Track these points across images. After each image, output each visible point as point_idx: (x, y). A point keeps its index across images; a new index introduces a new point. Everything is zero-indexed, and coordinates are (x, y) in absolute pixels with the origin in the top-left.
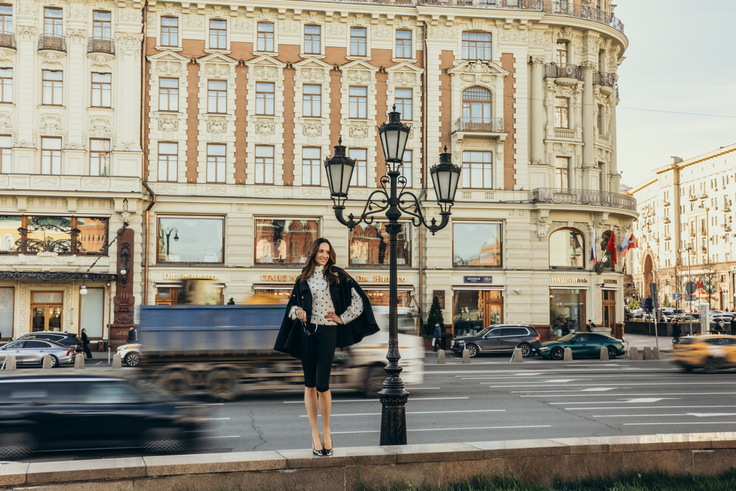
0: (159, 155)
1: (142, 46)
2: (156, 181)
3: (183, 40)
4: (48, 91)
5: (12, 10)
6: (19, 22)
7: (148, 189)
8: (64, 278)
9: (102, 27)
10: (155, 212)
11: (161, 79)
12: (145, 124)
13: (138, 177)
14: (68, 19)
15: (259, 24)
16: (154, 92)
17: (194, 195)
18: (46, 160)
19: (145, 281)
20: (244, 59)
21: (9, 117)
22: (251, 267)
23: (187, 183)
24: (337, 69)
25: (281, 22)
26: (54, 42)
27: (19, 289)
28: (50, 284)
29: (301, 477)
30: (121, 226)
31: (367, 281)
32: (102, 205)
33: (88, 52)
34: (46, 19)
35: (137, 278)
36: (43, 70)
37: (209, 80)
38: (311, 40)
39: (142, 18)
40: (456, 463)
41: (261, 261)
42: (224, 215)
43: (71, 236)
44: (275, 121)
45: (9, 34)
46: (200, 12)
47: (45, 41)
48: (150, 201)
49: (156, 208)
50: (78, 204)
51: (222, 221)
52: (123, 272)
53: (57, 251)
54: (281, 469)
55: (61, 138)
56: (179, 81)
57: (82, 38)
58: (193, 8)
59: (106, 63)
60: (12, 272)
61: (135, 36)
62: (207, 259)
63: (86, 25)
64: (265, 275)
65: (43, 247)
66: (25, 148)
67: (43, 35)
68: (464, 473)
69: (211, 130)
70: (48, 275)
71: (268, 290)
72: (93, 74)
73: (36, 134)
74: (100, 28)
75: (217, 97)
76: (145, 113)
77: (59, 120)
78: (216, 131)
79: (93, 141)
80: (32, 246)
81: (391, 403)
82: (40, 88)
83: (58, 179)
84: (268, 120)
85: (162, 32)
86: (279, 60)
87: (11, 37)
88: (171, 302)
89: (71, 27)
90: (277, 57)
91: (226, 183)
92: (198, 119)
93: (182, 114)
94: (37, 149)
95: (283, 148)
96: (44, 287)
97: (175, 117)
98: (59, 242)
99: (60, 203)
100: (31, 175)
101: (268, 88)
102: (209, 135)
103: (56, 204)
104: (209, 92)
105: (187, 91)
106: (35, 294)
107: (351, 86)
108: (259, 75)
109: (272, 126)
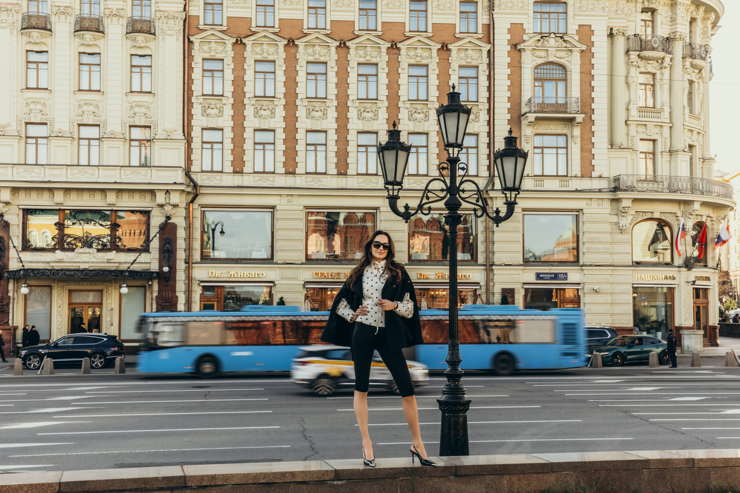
0: (203, 142)
1: (184, 25)
2: (200, 171)
3: (228, 18)
4: (85, 76)
6: (54, 2)
7: (192, 180)
8: (104, 276)
9: (141, 5)
10: (199, 205)
11: (204, 61)
12: (188, 110)
13: (181, 167)
16: (197, 74)
17: (240, 185)
18: (84, 150)
19: (189, 279)
20: (294, 37)
21: (44, 104)
22: (302, 264)
23: (233, 173)
24: (394, 47)
26: (91, 22)
27: (56, 288)
28: (88, 283)
29: (351, 489)
30: (162, 220)
31: (428, 279)
32: (143, 197)
33: (127, 33)
35: (181, 276)
36: (80, 53)
37: (256, 61)
38: (366, 15)
40: (522, 476)
41: (313, 257)
42: (273, 207)
43: (111, 231)
44: (328, 104)
45: (44, 15)
47: (81, 22)
48: (193, 193)
49: (201, 200)
50: (117, 197)
51: (270, 213)
52: (166, 269)
53: (96, 247)
54: (330, 480)
55: (99, 125)
56: (223, 63)
57: (121, 18)
59: (146, 45)
60: (49, 270)
61: (176, 15)
62: (255, 255)
63: (125, 4)
64: (317, 272)
65: (81, 243)
66: (62, 137)
67: (79, 16)
68: (530, 488)
69: (258, 116)
70: (86, 273)
71: (320, 288)
72: (133, 56)
73: (72, 122)
74: (140, 7)
75: (265, 79)
76: (188, 97)
77: (97, 106)
78: (263, 117)
79: (133, 129)
80: (70, 242)
81: (451, 410)
82: (77, 72)
83: (97, 170)
84: (320, 103)
85: (205, 9)
86: (331, 38)
87: (46, 18)
88: (217, 301)
89: (109, 6)
90: (329, 34)
91: (276, 172)
92: (245, 103)
93: (227, 98)
94: (73, 138)
95: (336, 133)
96: (83, 285)
97: (219, 102)
98: (98, 238)
99: (98, 196)
100: (68, 165)
101: (320, 69)
102: (257, 120)
103: (94, 197)
104: (256, 74)
105: (233, 73)
106: (74, 293)
107: (410, 65)
108: (310, 54)
109: (324, 109)
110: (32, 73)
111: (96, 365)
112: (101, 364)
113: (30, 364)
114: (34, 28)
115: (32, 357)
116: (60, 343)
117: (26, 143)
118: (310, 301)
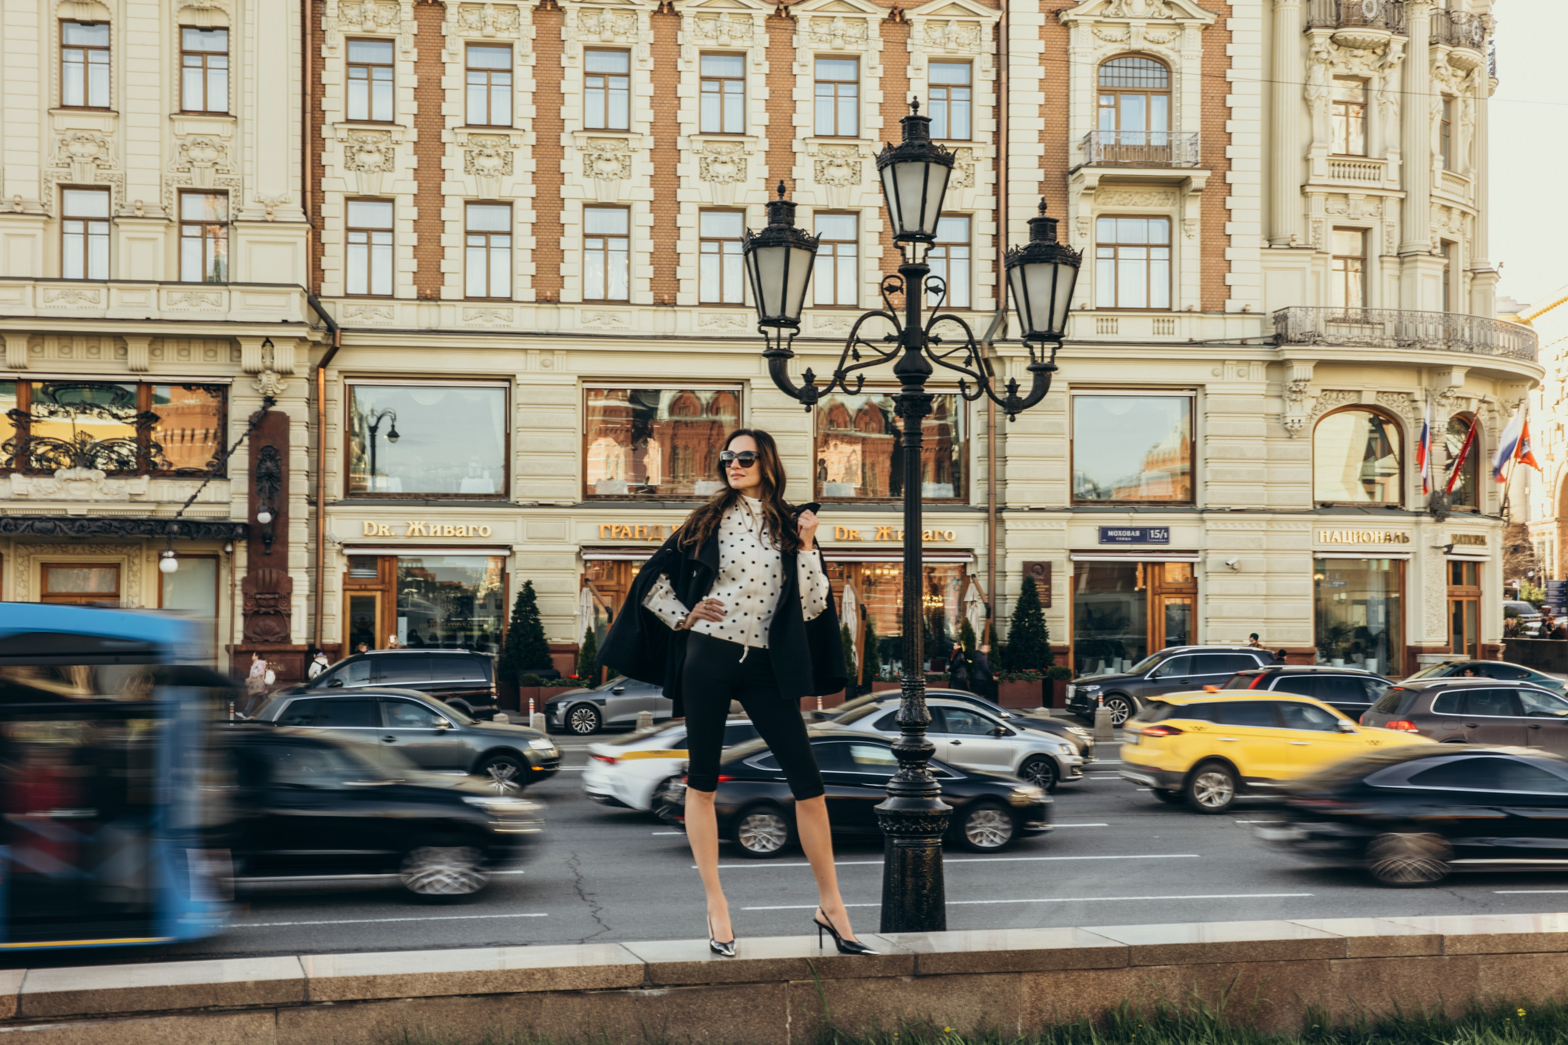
0: (348, 230)
2: (342, 294)
4: (74, 74)
7: (323, 315)
8: (122, 532)
10: (340, 372)
11: (351, 43)
12: (313, 154)
13: (297, 286)
16: (333, 73)
17: (434, 327)
18: (74, 245)
19: (318, 539)
22: (575, 506)
23: (418, 299)
24: (784, 15)
27: (12, 559)
28: (87, 548)
29: (681, 1006)
30: (257, 405)
31: (858, 540)
32: (211, 354)
35: (298, 533)
36: (62, 21)
37: (468, 44)
40: (1062, 976)
41: (599, 491)
42: (509, 379)
43: (137, 430)
44: (632, 144)
48: (327, 345)
49: (345, 361)
50: (152, 352)
51: (502, 392)
52: (265, 517)
53: (105, 467)
54: (633, 988)
55: (108, 188)
56: (393, 48)
59: (216, 3)
64: (608, 525)
65: (70, 456)
66: (22, 213)
68: (1080, 1001)
69: (474, 169)
70: (82, 526)
71: (614, 561)
72: (184, 30)
73: (46, 180)
75: (489, 85)
76: (312, 126)
77: (103, 144)
78: (486, 172)
79: (186, 197)
80: (43, 454)
81: (907, 831)
82: (55, 66)
83: (104, 291)
84: (614, 142)
88: (381, 590)
91: (514, 299)
92: (443, 140)
93: (402, 129)
94: (49, 217)
95: (651, 211)
96: (74, 554)
97: (385, 138)
98: (109, 446)
99: (108, 351)
100: (37, 280)
101: (614, 63)
102: (470, 179)
103: (99, 352)
104: (470, 73)
105: (415, 72)
106: (53, 570)
107: (819, 57)
108: (592, 29)
109: (624, 156)
118: (591, 591)
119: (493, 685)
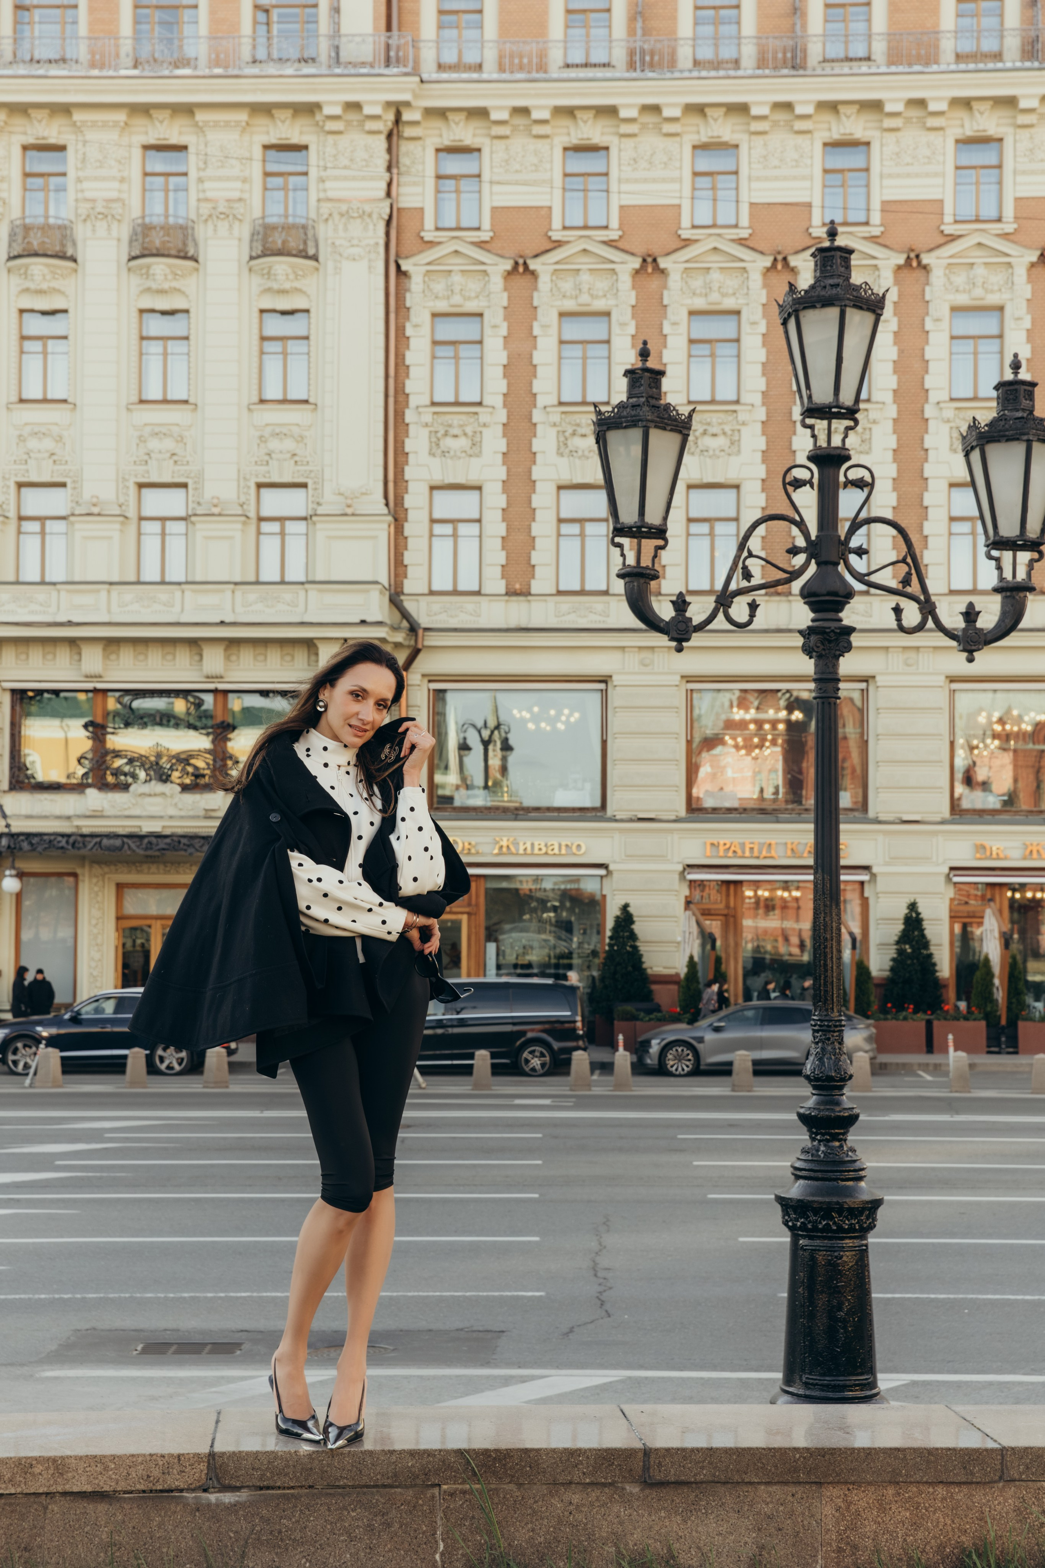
0: (433, 521)
1: (387, 234)
2: (426, 591)
3: (494, 209)
4: (154, 366)
5: (64, 161)
6: (82, 191)
7: (405, 615)
8: (191, 850)
9: (285, 188)
10: (424, 676)
11: (437, 319)
12: (396, 441)
13: (376, 583)
14: (202, 174)
15: (698, 152)
16: (418, 353)
17: (524, 625)
18: (151, 545)
20: (656, 250)
21: (59, 439)
22: (677, 820)
23: (507, 594)
24: (915, 264)
25: (758, 141)
26: (168, 235)
27: (87, 879)
28: (162, 867)
29: (267, 1521)
31: (1006, 858)
32: (288, 658)
33: (252, 258)
34: (149, 179)
36: (142, 311)
37: (562, 315)
38: (842, 186)
39: (387, 157)
40: (891, 1491)
41: (709, 803)
42: (605, 680)
43: (213, 742)
44: (741, 417)
45: (60, 222)
46: (538, 130)
47: (145, 235)
48: (409, 647)
49: (426, 664)
50: (227, 658)
51: (599, 695)
53: (178, 781)
54: (189, 1490)
55: (185, 486)
56: (482, 323)
57: (237, 223)
58: (520, 121)
59: (297, 284)
60: (63, 835)
61: (367, 208)
62: (563, 799)
63: (247, 186)
64: (715, 842)
65: (145, 770)
66: (99, 515)
67: (140, 221)
68: (920, 1535)
69: (567, 451)
70: (150, 843)
71: (724, 882)
72: (265, 315)
73: (124, 480)
74: (282, 193)
75: (584, 358)
76: (396, 411)
77: (181, 439)
78: (580, 453)
79: (265, 492)
80: (118, 768)
81: (815, 1229)
82: (135, 358)
83: (178, 594)
84: (722, 415)
85: (438, 191)
86: (752, 249)
87: (64, 231)
88: (469, 914)
89: (209, 194)
90: (745, 239)
91: (611, 592)
92: (534, 420)
93: (490, 410)
94: (126, 517)
95: (763, 490)
96: (148, 873)
97: (472, 420)
98: (184, 759)
99: (183, 656)
100: (111, 584)
101: (724, 328)
102: (563, 462)
103: (174, 659)
104: (564, 346)
105: (505, 348)
106: (126, 890)
107: (955, 309)
108: (698, 292)
109: (733, 430)
110: (33, 365)
111: (169, 1067)
112: (180, 1064)
113: (15, 1063)
114: (36, 255)
115: (20, 1045)
116: (87, 1012)
117: (19, 532)
118: (694, 914)
119: (579, 1018)
